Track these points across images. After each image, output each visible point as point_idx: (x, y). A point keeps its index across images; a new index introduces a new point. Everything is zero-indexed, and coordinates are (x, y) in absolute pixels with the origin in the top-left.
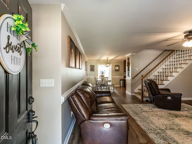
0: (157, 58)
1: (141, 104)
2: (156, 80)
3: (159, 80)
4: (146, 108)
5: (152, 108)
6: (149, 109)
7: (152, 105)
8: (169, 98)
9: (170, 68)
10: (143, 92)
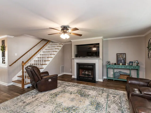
0: (36, 45)
1: (23, 95)
2: (37, 64)
3: (39, 65)
4: (29, 98)
5: (36, 95)
6: (33, 98)
7: (34, 91)
8: (50, 80)
9: (47, 54)
10: (23, 80)
